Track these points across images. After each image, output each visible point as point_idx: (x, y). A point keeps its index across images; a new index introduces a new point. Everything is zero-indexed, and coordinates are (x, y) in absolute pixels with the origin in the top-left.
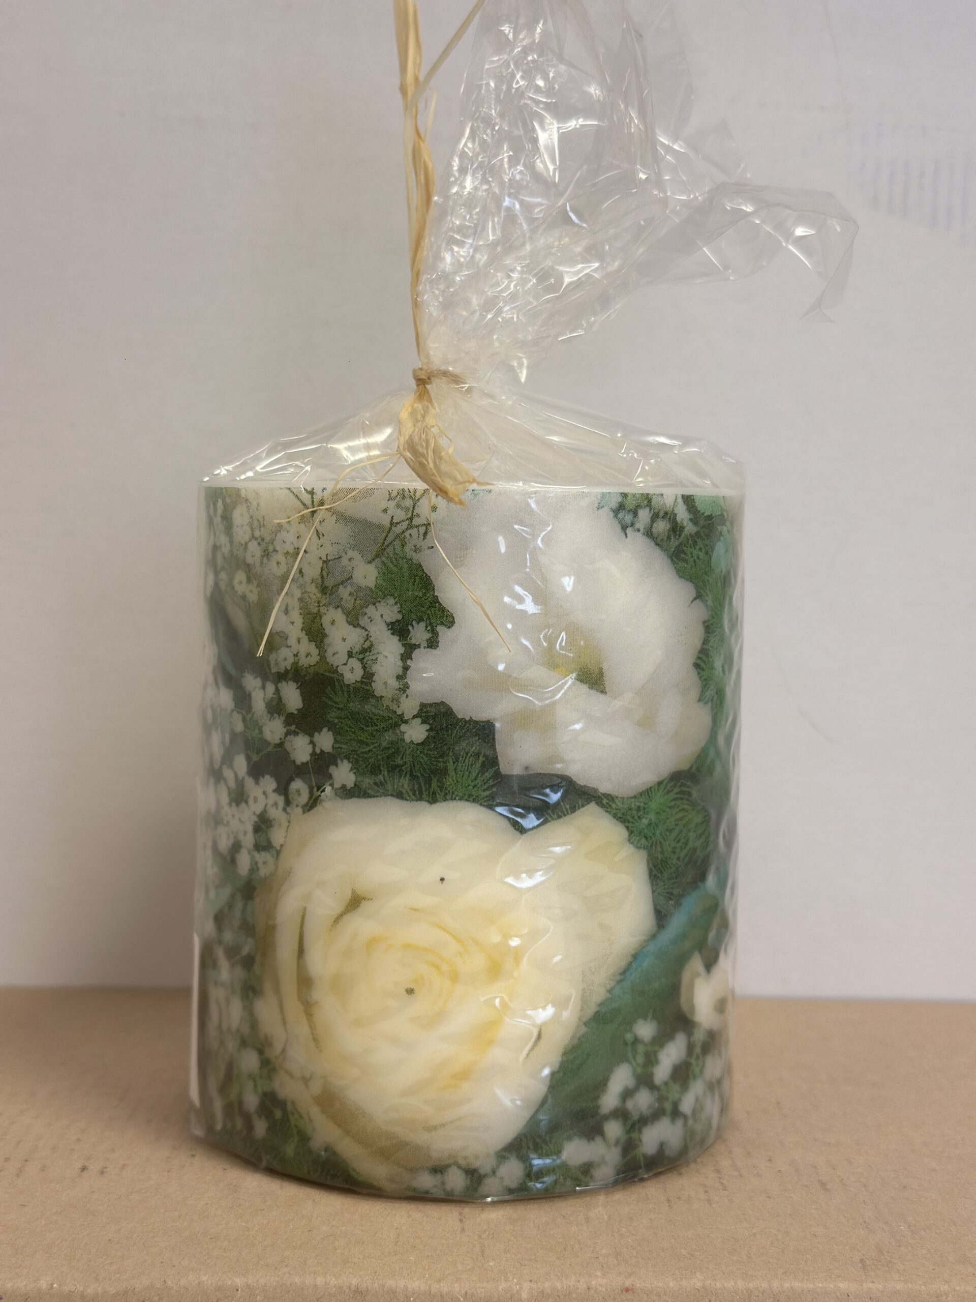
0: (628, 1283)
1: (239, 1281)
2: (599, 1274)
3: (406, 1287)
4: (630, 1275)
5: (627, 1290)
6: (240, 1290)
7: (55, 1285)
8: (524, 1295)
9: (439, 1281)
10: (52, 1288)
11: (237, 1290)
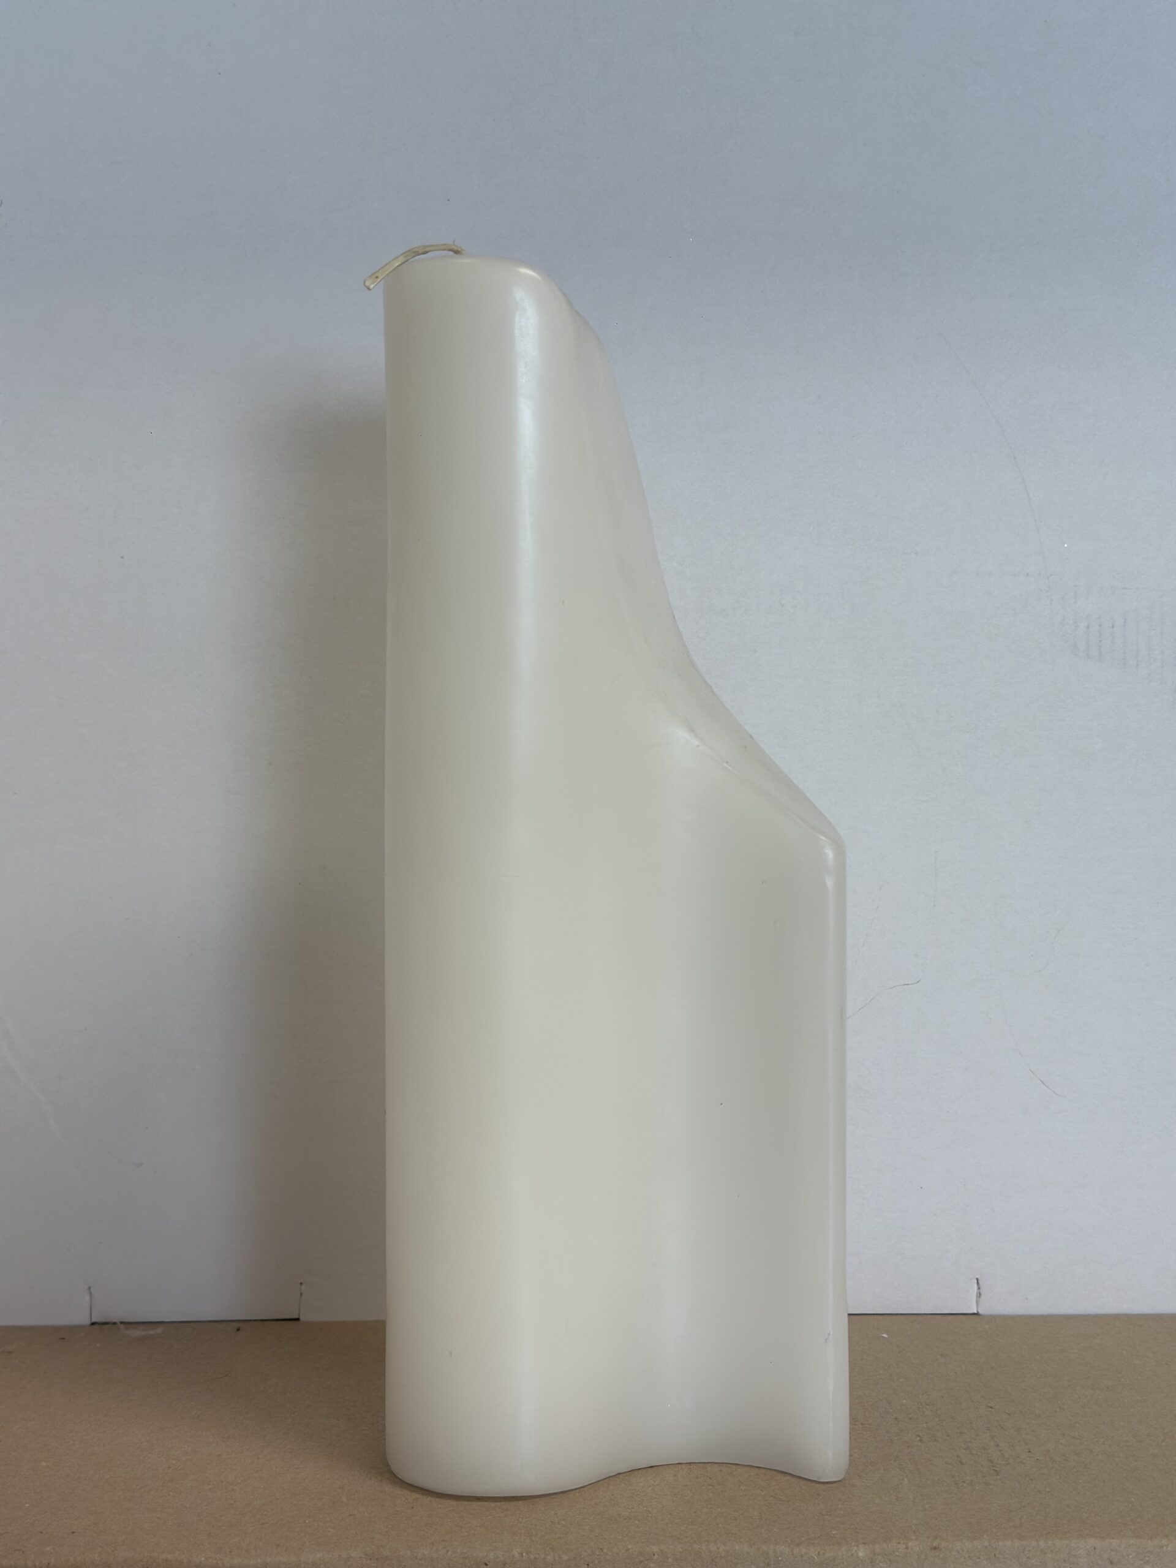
0: (935, 1544)
1: (655, 1549)
2: (913, 1537)
3: (775, 1552)
4: (936, 1538)
5: (935, 1548)
6: (656, 1555)
7: (524, 1554)
8: (861, 1554)
9: (798, 1545)
10: (522, 1556)
11: (654, 1555)
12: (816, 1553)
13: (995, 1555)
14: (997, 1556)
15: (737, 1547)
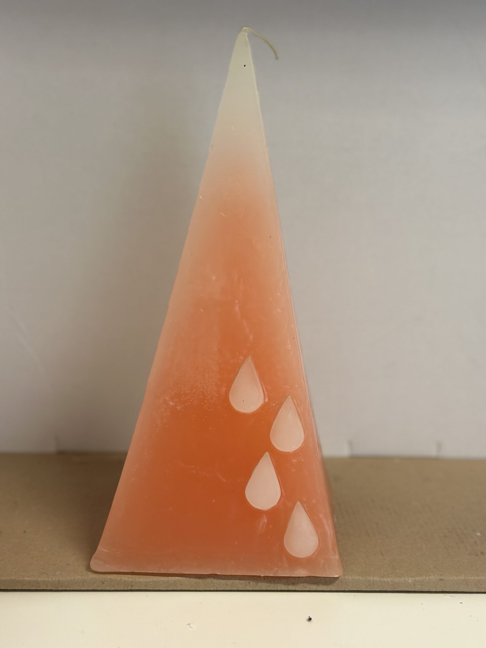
12: (391, 581)
13: (467, 583)
14: (468, 583)
15: (357, 578)
